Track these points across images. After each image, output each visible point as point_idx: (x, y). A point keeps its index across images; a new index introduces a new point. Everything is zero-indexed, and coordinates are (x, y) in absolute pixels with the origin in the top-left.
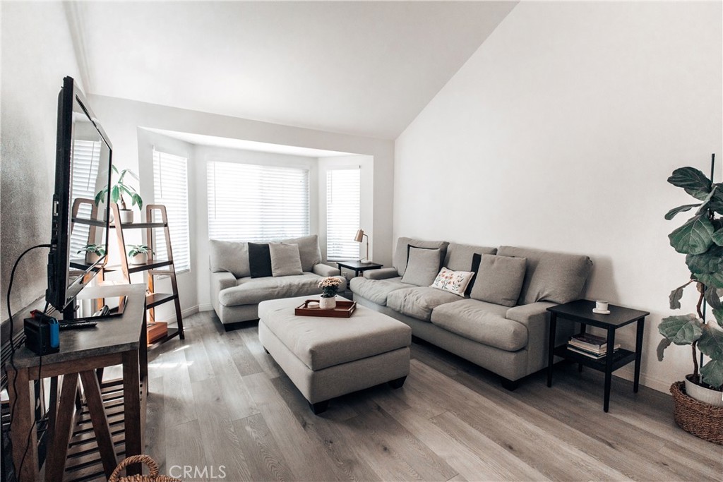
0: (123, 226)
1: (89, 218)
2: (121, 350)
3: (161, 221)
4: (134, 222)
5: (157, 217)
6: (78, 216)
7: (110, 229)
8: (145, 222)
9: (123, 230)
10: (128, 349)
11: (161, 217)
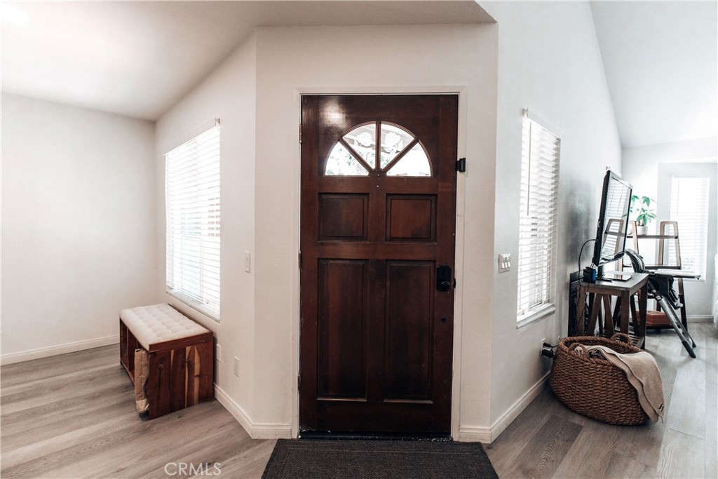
0: (639, 237)
1: (617, 231)
2: (621, 289)
3: (673, 235)
4: (648, 234)
5: (669, 230)
6: (610, 230)
7: (627, 239)
8: (659, 234)
9: (639, 239)
10: (624, 290)
11: (673, 231)
